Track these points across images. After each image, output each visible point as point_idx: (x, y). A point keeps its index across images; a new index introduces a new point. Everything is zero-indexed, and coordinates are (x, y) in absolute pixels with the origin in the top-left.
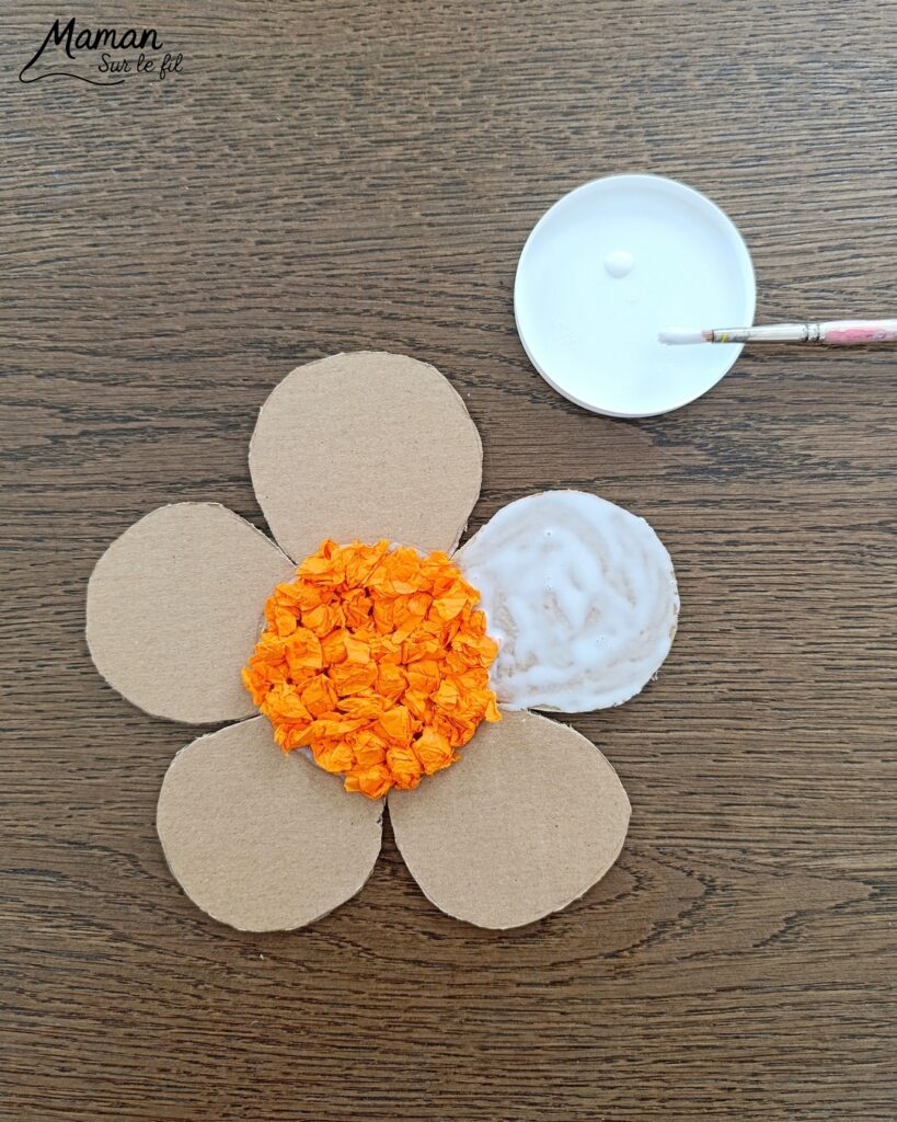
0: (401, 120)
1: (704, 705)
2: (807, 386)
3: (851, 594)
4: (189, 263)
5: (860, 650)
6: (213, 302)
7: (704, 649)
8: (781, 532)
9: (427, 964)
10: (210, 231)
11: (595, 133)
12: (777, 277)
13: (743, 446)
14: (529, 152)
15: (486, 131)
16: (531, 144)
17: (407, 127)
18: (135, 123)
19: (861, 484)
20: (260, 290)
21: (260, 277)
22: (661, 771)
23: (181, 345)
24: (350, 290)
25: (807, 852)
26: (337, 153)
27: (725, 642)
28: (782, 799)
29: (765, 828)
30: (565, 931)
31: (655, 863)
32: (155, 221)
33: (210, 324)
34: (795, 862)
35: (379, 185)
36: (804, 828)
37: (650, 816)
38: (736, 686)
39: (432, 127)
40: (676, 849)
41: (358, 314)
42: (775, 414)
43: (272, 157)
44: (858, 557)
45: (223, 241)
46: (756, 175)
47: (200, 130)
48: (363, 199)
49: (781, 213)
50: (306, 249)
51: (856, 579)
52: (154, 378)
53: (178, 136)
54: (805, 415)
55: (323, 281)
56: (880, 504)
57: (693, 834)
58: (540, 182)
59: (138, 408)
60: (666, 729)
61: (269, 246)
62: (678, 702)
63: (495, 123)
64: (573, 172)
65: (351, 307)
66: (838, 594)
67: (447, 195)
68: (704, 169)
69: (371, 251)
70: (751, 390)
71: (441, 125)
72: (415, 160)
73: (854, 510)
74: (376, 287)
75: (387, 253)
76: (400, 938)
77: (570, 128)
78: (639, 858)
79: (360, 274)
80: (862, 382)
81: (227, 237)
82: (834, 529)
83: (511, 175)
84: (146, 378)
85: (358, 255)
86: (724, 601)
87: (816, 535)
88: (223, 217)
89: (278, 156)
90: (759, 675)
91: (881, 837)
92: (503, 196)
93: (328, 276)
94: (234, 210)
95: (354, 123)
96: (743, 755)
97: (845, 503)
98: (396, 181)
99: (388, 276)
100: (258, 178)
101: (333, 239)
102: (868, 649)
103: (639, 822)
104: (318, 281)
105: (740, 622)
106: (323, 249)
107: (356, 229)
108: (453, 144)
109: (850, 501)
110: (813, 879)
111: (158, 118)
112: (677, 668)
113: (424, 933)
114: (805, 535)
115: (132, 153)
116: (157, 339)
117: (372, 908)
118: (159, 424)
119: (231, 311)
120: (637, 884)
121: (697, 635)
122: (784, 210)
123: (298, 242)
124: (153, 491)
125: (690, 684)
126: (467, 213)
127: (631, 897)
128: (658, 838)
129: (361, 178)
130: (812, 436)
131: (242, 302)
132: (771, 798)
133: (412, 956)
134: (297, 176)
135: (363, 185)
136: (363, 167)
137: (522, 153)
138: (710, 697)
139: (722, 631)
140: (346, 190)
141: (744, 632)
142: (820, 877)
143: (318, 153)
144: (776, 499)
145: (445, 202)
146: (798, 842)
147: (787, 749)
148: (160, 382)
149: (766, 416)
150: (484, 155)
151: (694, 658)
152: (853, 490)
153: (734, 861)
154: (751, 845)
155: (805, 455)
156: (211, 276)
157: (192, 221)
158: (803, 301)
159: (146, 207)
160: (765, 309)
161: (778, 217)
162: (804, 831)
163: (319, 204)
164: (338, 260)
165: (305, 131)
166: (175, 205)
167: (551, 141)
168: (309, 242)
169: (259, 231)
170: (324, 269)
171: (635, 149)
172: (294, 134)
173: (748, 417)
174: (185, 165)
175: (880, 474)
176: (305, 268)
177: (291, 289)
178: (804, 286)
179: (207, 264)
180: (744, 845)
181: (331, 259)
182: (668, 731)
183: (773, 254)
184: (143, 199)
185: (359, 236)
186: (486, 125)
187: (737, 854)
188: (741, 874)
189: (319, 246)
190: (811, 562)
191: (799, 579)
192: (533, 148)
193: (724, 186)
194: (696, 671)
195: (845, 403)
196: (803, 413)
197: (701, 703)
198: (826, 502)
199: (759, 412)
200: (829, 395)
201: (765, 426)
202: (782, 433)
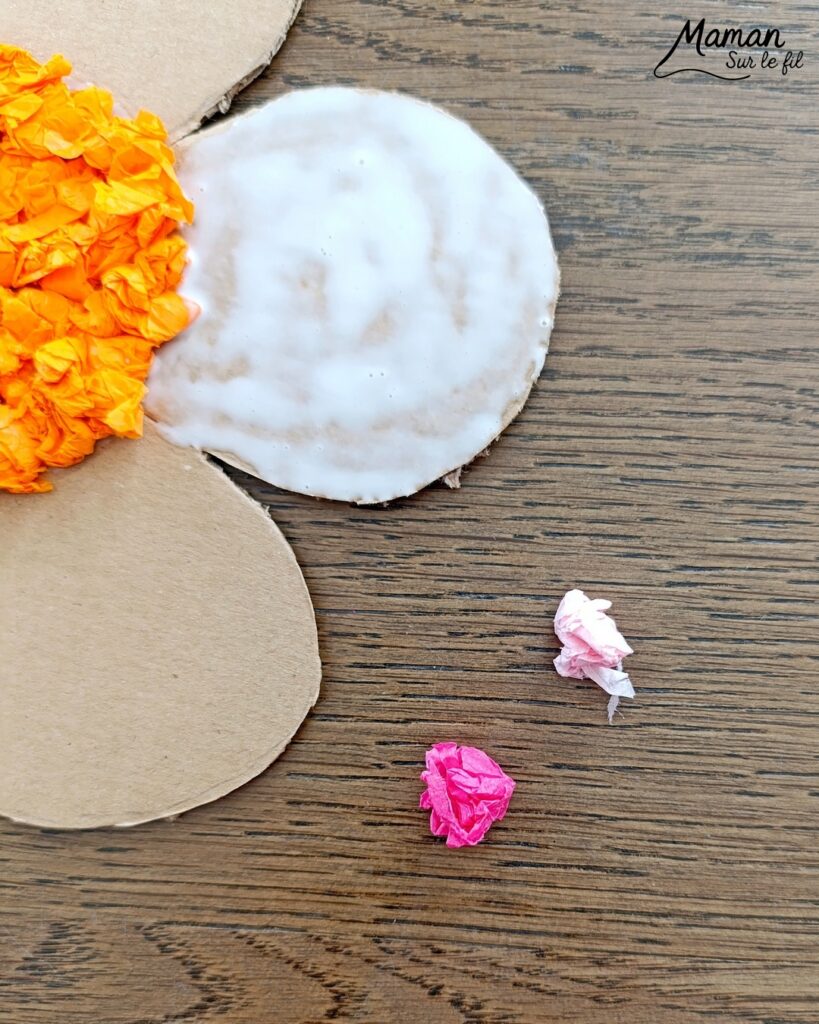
1: (477, 675)
2: (698, 92)
3: (763, 478)
5: (778, 583)
7: (484, 571)
8: (637, 356)
13: (575, 196)
19: (791, 275)
22: (390, 795)
25: (660, 961)
27: (523, 559)
28: (617, 857)
29: (583, 910)
31: (371, 968)
34: (637, 977)
36: (657, 915)
37: (364, 879)
40: (412, 943)
42: (636, 141)
44: (781, 410)
51: (775, 451)
54: (693, 146)
57: (445, 918)
60: (403, 716)
62: (430, 667)
66: (739, 476)
70: (595, 96)
73: (777, 323)
78: (340, 958)
80: (800, 91)
82: (737, 355)
86: (525, 481)
87: (704, 365)
91: (802, 937)
96: (547, 772)
97: (760, 309)
102: (791, 581)
103: (342, 889)
105: (553, 523)
109: (770, 304)
110: (669, 1012)
112: (430, 604)
114: (682, 364)
120: (335, 1005)
121: (472, 544)
128: (377, 921)
130: (703, 183)
132: (595, 855)
138: (490, 661)
139: (519, 538)
142: (682, 1009)
144: (630, 296)
146: (645, 941)
147: (630, 764)
149: (618, 143)
151: (463, 587)
152: (775, 285)
153: (519, 970)
154: (555, 941)
155: (689, 219)
162: (655, 920)
173: (587, 144)
180: (540, 941)
182: (407, 721)
187: (526, 959)
188: (531, 996)
190: (693, 414)
191: (668, 446)
194: (466, 612)
195: (767, 127)
196: (687, 142)
197: (472, 670)
198: (725, 305)
199: (607, 136)
200: (737, 112)
201: (616, 162)
202: (649, 176)
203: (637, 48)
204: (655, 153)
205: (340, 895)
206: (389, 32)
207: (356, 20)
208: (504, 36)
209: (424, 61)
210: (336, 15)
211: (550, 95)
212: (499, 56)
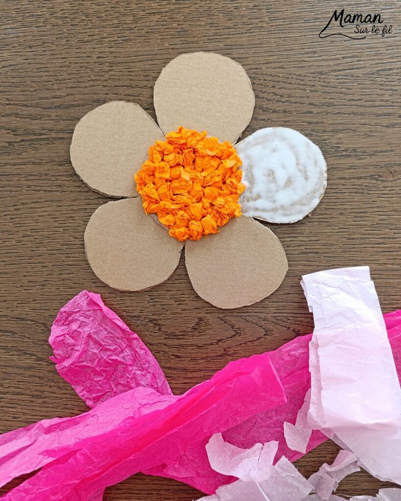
0: (160, 4)
2: (338, 116)
3: (358, 207)
4: (68, 66)
5: (362, 231)
6: (78, 83)
10: (76, 53)
11: (244, 9)
12: (324, 70)
14: (216, 17)
15: (197, 8)
16: (216, 14)
17: (162, 7)
18: (43, 7)
19: (362, 159)
20: (99, 78)
21: (98, 72)
23: (65, 102)
24: (138, 77)
26: (132, 19)
30: (235, 354)
31: (273, 324)
32: (53, 49)
33: (77, 93)
35: (150, 32)
37: (271, 304)
38: (308, 247)
39: (173, 7)
41: (142, 88)
42: (324, 129)
43: (103, 20)
44: (361, 191)
45: (83, 57)
46: (315, 26)
47: (72, 9)
48: (143, 38)
49: (326, 42)
50: (119, 60)
51: (360, 200)
52: (53, 116)
53: (63, 12)
54: (337, 129)
55: (126, 73)
56: (371, 167)
58: (220, 30)
59: (46, 129)
61: (103, 59)
63: (200, 4)
64: (235, 25)
65: (138, 84)
66: (352, 207)
67: (180, 36)
68: (292, 24)
69: (147, 60)
70: (314, 119)
71: (177, 6)
72: (166, 21)
73: (359, 170)
74: (149, 76)
75: (154, 61)
77: (233, 6)
78: (266, 322)
79: (142, 71)
80: (362, 115)
81: (85, 55)
82: (350, 179)
83: (208, 27)
84: (49, 116)
87: (342, 181)
88: (82, 47)
89: (106, 20)
90: (318, 242)
92: (204, 36)
93: (128, 72)
94: (87, 43)
95: (139, 5)
97: (355, 167)
98: (158, 30)
99: (155, 71)
100: (97, 30)
101: (131, 55)
102: (365, 230)
103: (266, 306)
104: (124, 73)
106: (126, 60)
107: (140, 51)
108: (182, 14)
109: (357, 166)
111: (54, 4)
114: (337, 181)
115: (42, 20)
116: (54, 100)
118: (55, 136)
119: (86, 87)
122: (327, 41)
123: (115, 57)
124: (53, 165)
125: (288, 247)
126: (189, 44)
127: (263, 339)
128: (274, 313)
129: (142, 29)
130: (340, 138)
131: (91, 83)
134: (114, 28)
135: (143, 32)
136: (143, 24)
137: (213, 17)
138: (297, 252)
140: (136, 35)
141: (312, 224)
143: (124, 18)
145: (179, 39)
148: (54, 118)
149: (320, 130)
150: (196, 19)
151: (290, 235)
152: (358, 162)
153: (308, 323)
155: (337, 147)
156: (77, 72)
157: (68, 49)
158: (335, 80)
159: (49, 43)
160: (319, 84)
161: (324, 44)
163: (124, 40)
164: (132, 65)
165: (118, 9)
166: (61, 42)
167: (224, 12)
168: (120, 57)
169: (98, 52)
170: (126, 69)
171: (262, 15)
172: (113, 11)
173: (312, 130)
174: (65, 24)
175: (370, 155)
176: (119, 68)
177: (112, 77)
178: (336, 74)
179: (76, 67)
181: (130, 64)
183: (322, 60)
184: (48, 39)
185: (142, 54)
186: (197, 6)
187: (309, 320)
189: (124, 58)
190: (341, 193)
191: (335, 200)
192: (217, 15)
193: (300, 31)
194: (291, 241)
195: (354, 124)
197: (293, 254)
198: (347, 167)
199: (317, 128)
200: (348, 121)
202: (328, 137)
203: (323, 107)
204: (329, 132)
205: (265, 307)
208: (292, 105)
209: (273, 112)
211: (304, 119)
212: (291, 110)
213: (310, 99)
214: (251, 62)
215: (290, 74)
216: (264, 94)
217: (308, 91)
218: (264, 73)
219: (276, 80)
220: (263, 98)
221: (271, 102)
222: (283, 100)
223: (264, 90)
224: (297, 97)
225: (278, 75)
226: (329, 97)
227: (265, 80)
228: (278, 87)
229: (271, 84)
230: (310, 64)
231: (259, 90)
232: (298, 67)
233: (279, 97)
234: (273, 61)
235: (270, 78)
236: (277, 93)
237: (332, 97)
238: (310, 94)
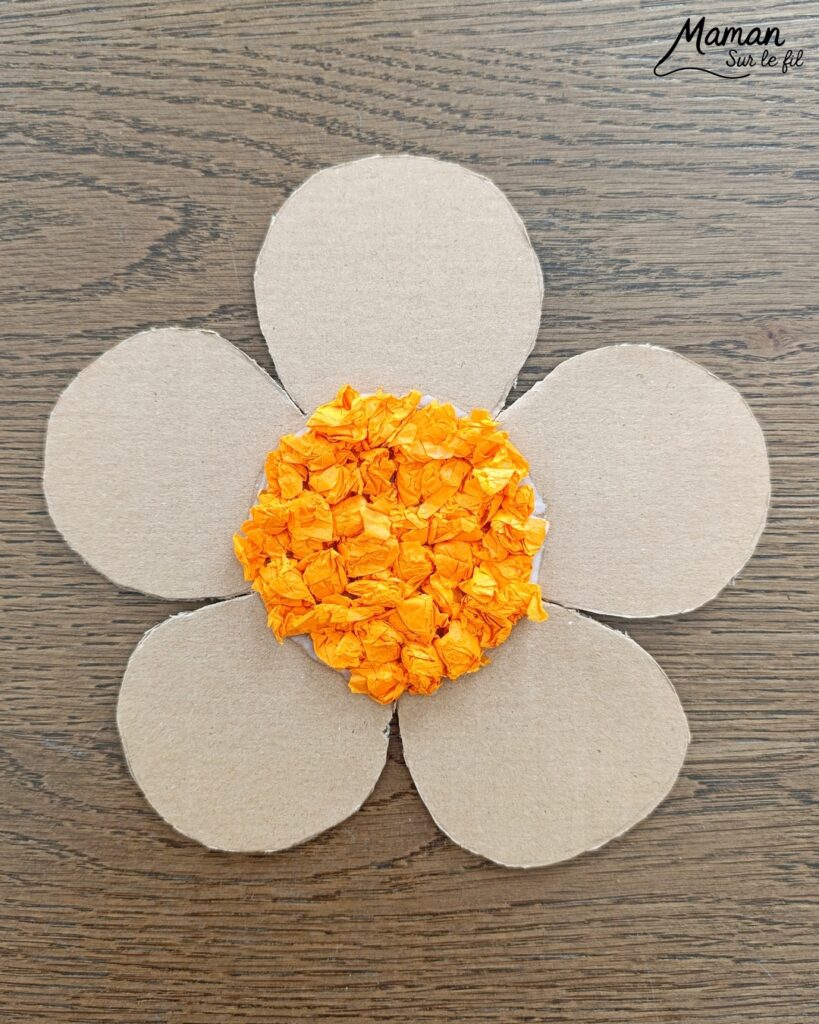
2: (625, 174)
9: (166, 877)
13: (546, 249)
19: (690, 296)
24: (60, 59)
41: (70, 89)
42: (586, 209)
54: (623, 211)
55: (26, 48)
56: (714, 319)
65: (61, 80)
69: (85, 10)
70: (556, 180)
73: (681, 328)
74: (92, 55)
75: (104, 12)
76: (133, 847)
79: (71, 39)
80: (693, 170)
85: (69, 16)
93: (32, 43)
97: (671, 320)
99: (107, 41)
104: (21, 48)
106: (25, 10)
109: (676, 316)
113: (162, 840)
117: (99, 811)
130: (631, 237)
133: (147, 867)
144: (585, 315)
149: (574, 211)
152: (680, 303)
155: (622, 261)
158: (620, 70)
160: (574, 79)
164: (44, 22)
170: (27, 34)
173: (553, 213)
175: (713, 284)
178: (622, 50)
195: (671, 196)
196: (619, 208)
198: (647, 318)
199: (566, 207)
200: (652, 186)
201: (573, 225)
202: (595, 233)
203: (583, 145)
204: (599, 217)
206: (417, 140)
207: (395, 133)
208: (495, 140)
210: (381, 129)
211: (529, 181)
212: (492, 154)
213: (548, 123)
214: (380, 16)
215: (492, 50)
216: (416, 109)
217: (542, 100)
218: (418, 47)
219: (453, 68)
220: (413, 119)
221: (437, 132)
222: (471, 124)
223: (416, 96)
224: (510, 117)
225: (457, 52)
226: (600, 119)
227: (419, 67)
228: (458, 89)
229: (436, 79)
230: (549, 21)
231: (404, 95)
232: (515, 31)
233: (458, 116)
234: (444, 11)
235: (434, 61)
236: (452, 104)
237: (609, 117)
238: (546, 110)
